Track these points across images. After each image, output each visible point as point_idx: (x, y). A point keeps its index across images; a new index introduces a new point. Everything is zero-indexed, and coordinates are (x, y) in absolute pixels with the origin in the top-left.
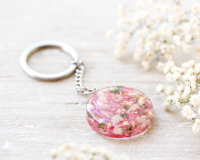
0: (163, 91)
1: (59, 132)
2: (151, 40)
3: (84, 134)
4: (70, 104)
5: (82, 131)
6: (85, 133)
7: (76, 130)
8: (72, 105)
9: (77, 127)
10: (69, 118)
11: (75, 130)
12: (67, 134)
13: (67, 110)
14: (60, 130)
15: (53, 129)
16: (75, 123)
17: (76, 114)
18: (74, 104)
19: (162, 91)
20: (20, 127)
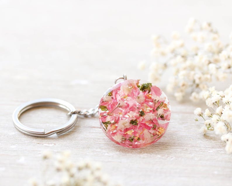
0: (202, 115)
1: (79, 151)
2: (185, 69)
3: (106, 154)
4: (93, 128)
5: (104, 151)
6: (108, 153)
7: (98, 150)
8: (96, 129)
9: (100, 148)
10: (92, 140)
11: (96, 150)
12: (88, 153)
13: (90, 132)
14: (81, 150)
15: (73, 148)
16: (98, 144)
17: (100, 136)
18: (99, 128)
19: (200, 115)
20: (38, 145)
